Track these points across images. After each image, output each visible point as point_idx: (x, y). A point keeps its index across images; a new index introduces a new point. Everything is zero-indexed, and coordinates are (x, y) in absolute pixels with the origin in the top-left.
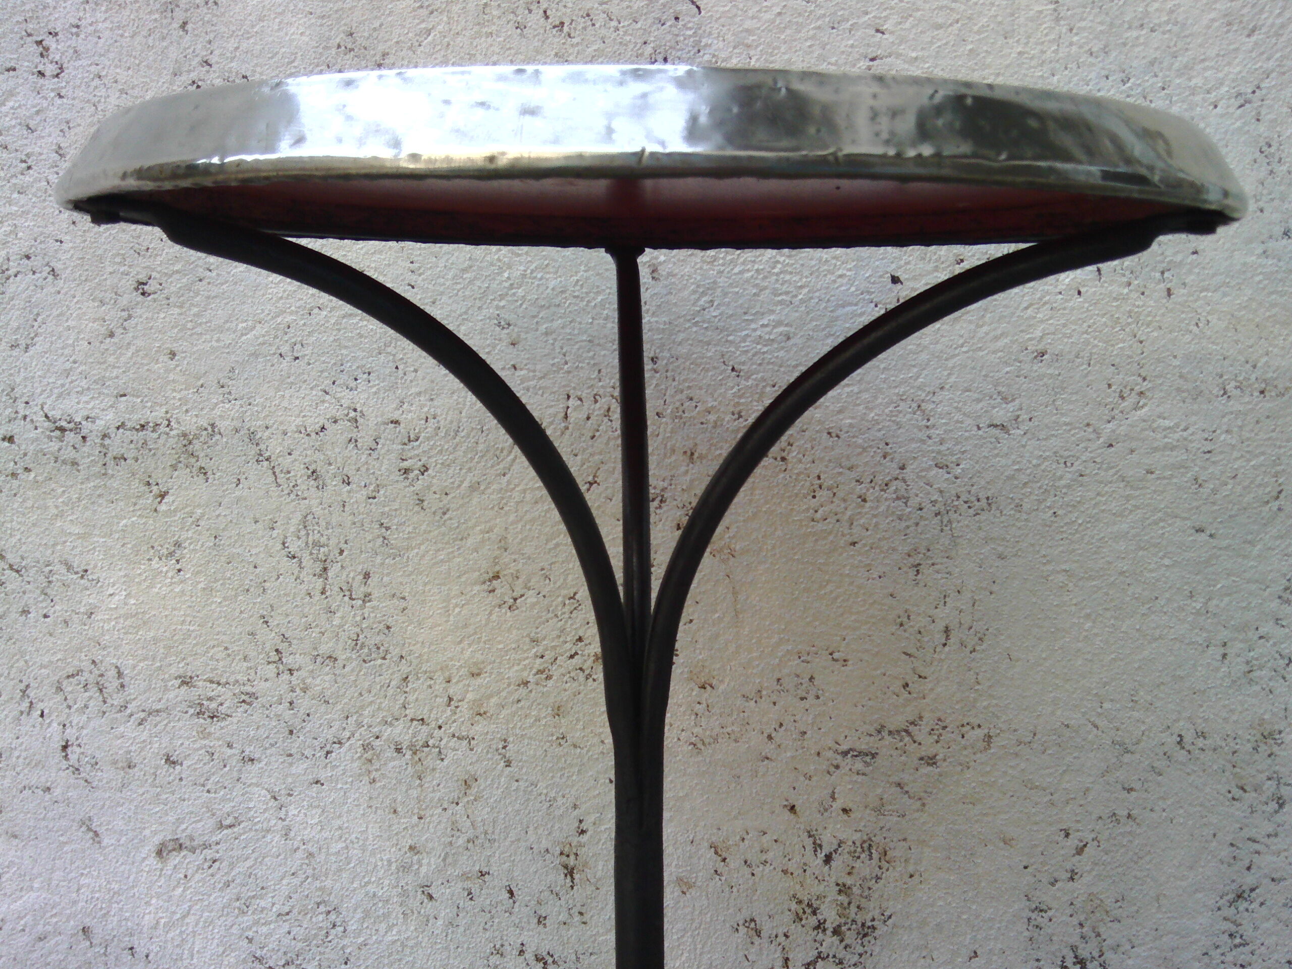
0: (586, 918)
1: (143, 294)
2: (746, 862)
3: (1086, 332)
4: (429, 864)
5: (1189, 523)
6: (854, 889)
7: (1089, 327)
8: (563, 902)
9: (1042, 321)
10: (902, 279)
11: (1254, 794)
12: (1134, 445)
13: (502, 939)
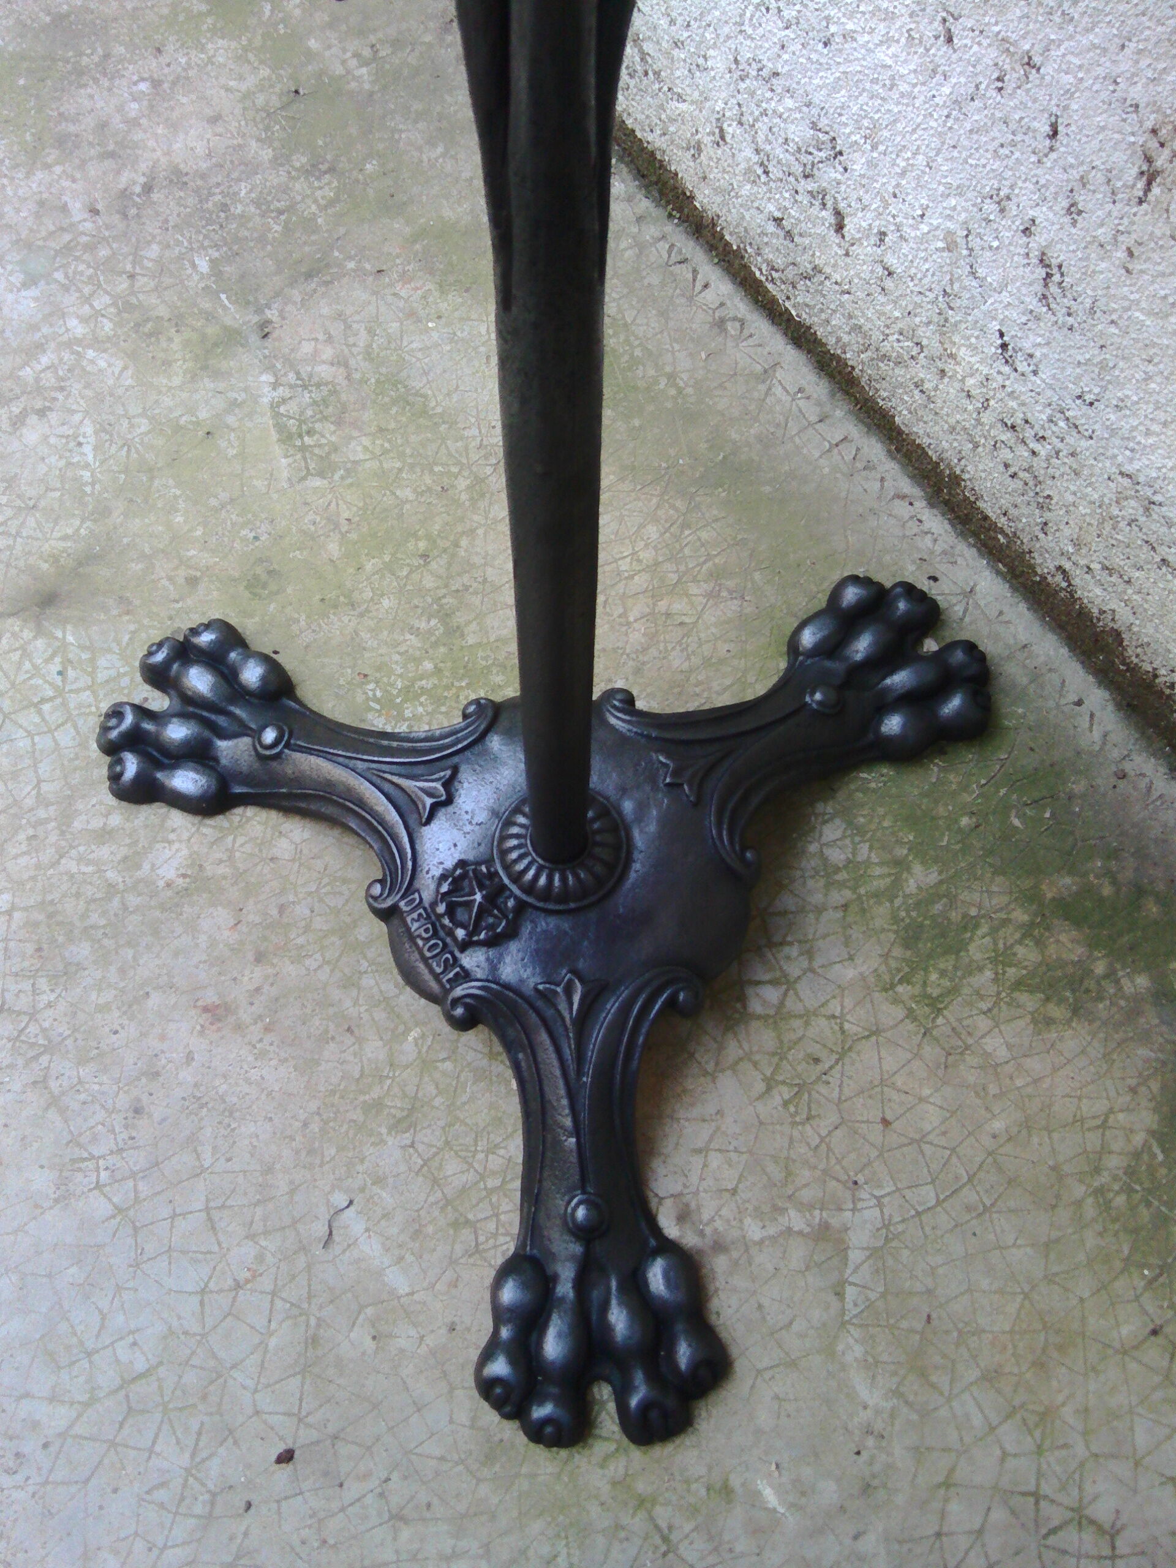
0: (1136, 266)
8: (1116, 210)
13: (1012, 187)
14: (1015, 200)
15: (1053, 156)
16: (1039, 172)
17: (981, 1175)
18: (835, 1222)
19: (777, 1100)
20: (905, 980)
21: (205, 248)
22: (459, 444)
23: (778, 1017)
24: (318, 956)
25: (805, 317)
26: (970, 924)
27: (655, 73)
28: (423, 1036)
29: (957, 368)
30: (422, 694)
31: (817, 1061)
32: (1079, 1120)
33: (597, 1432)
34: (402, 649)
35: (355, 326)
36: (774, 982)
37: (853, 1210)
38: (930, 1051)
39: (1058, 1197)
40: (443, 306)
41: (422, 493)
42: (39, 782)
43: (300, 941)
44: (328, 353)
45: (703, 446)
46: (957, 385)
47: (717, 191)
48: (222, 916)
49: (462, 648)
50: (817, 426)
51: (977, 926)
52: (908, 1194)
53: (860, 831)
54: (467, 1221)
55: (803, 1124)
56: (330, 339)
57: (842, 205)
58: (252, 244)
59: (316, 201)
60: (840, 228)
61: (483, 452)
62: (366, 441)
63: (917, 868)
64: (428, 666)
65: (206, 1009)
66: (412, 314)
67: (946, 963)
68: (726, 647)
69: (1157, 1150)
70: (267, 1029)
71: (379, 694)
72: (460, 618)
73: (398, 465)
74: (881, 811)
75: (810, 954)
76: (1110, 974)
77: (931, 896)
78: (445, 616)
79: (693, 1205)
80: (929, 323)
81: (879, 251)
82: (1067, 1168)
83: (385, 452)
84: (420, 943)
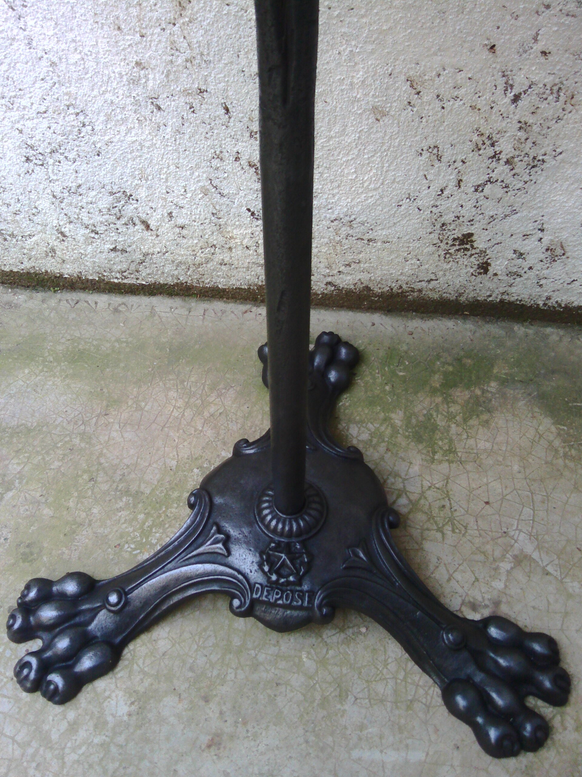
2: (438, 96)
4: (154, 79)
6: (534, 127)
13: (221, 146)
14: (224, 151)
15: (232, 119)
16: (229, 131)
17: (532, 487)
18: (516, 552)
19: (449, 533)
20: (434, 453)
22: (58, 429)
23: (415, 505)
24: (230, 671)
25: (151, 280)
26: (429, 417)
27: (10, 236)
28: (309, 653)
29: (236, 241)
30: (151, 529)
31: (444, 506)
32: (533, 442)
33: (549, 718)
34: (123, 520)
36: (399, 496)
37: (516, 541)
38: (469, 467)
39: (558, 470)
41: (63, 459)
42: (13, 738)
43: (215, 673)
45: (157, 352)
46: (240, 248)
47: (73, 262)
48: (170, 701)
49: (147, 498)
50: (191, 314)
51: (432, 415)
52: (522, 517)
53: (361, 422)
54: (411, 701)
55: (466, 532)
57: (144, 216)
60: (148, 227)
61: (72, 423)
62: (15, 461)
63: (393, 415)
64: (141, 516)
65: (209, 746)
67: (438, 435)
68: (246, 407)
69: (562, 427)
70: (245, 723)
71: (133, 546)
72: (134, 488)
73: (40, 457)
74: (360, 409)
75: (397, 475)
76: (484, 391)
77: (408, 419)
78: (127, 492)
79: (472, 600)
80: (213, 233)
81: (172, 222)
82: (549, 459)
83: (29, 458)
84: (280, 602)
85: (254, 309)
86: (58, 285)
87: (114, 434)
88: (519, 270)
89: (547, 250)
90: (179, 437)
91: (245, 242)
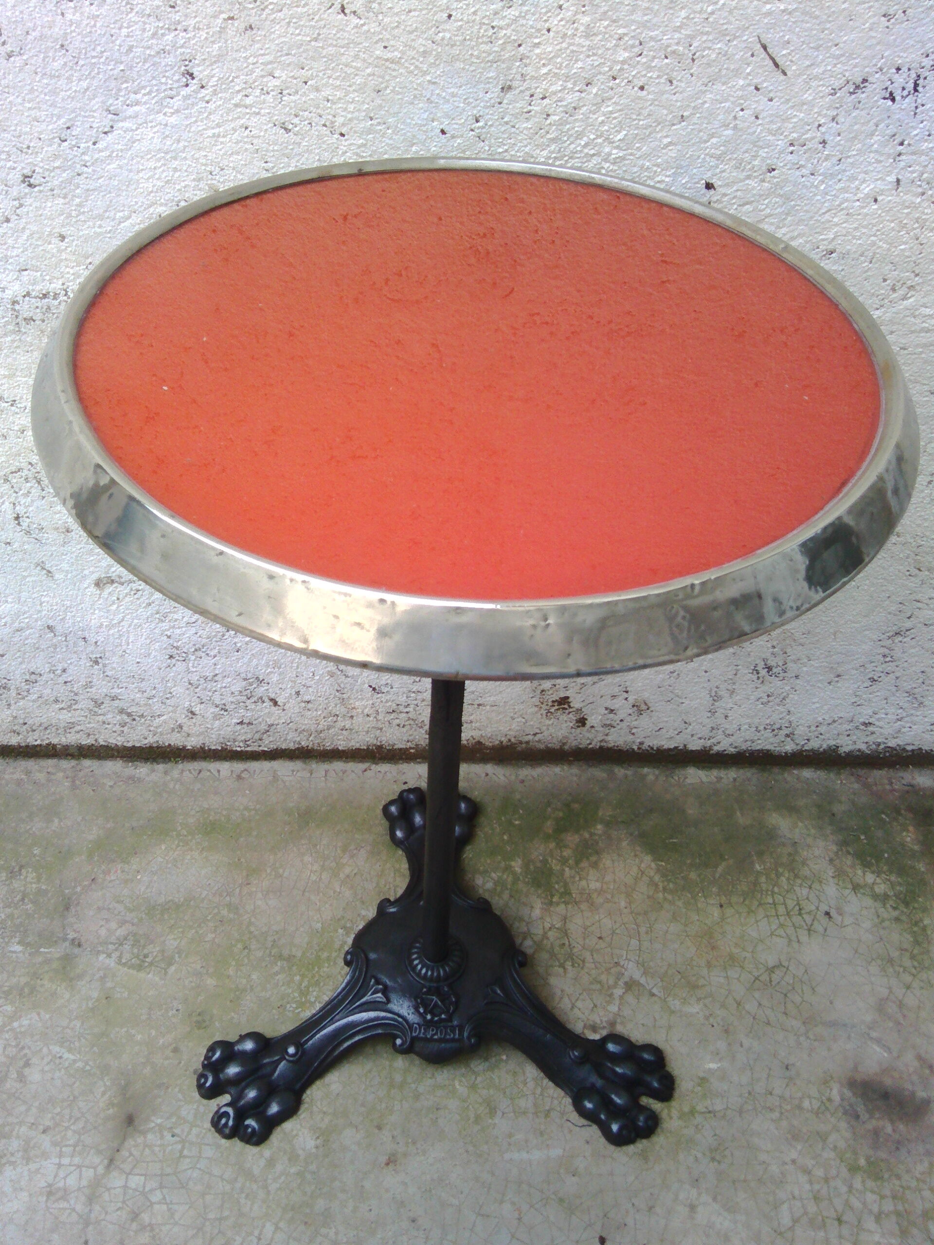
1: (30, 185)
3: (875, 235)
5: (926, 388)
7: (878, 230)
9: (836, 225)
10: (715, 186)
11: (927, 573)
12: (894, 328)
17: (638, 921)
18: (626, 979)
19: (569, 968)
20: (552, 896)
21: (9, 942)
22: (205, 902)
23: (539, 946)
24: (396, 1102)
25: (273, 746)
26: (545, 862)
27: (139, 716)
28: (460, 1081)
29: (358, 710)
30: (308, 989)
31: (564, 944)
32: (636, 879)
33: (657, 1112)
34: (281, 984)
35: (111, 906)
36: (525, 938)
37: (626, 970)
38: (583, 906)
39: (659, 903)
40: (134, 867)
41: (215, 931)
42: (221, 1177)
43: (384, 1105)
44: (113, 925)
45: (286, 818)
46: (361, 716)
47: (198, 736)
48: (348, 1133)
49: (300, 960)
50: (313, 775)
51: (547, 860)
52: (630, 948)
53: (486, 872)
54: (548, 1111)
55: (584, 965)
56: (107, 920)
58: (27, 921)
59: (31, 883)
60: (275, 703)
61: (218, 896)
62: (171, 937)
63: (513, 863)
64: (298, 978)
65: (387, 1164)
66: (126, 882)
67: (554, 879)
68: (378, 866)
69: (660, 863)
70: (414, 1143)
71: (294, 1006)
72: (286, 953)
73: (194, 931)
74: (482, 860)
75: (521, 919)
76: (591, 835)
77: (526, 865)
78: (280, 957)
79: (591, 1023)
80: (336, 705)
81: (299, 699)
82: (651, 893)
83: (183, 932)
84: (436, 1037)
85: (373, 767)
86: (179, 756)
87: (259, 903)
88: (613, 723)
89: (633, 706)
90: (320, 901)
91: (366, 711)
